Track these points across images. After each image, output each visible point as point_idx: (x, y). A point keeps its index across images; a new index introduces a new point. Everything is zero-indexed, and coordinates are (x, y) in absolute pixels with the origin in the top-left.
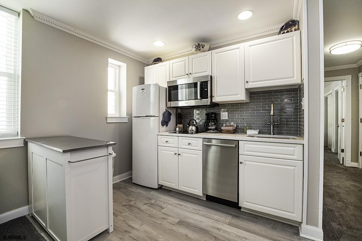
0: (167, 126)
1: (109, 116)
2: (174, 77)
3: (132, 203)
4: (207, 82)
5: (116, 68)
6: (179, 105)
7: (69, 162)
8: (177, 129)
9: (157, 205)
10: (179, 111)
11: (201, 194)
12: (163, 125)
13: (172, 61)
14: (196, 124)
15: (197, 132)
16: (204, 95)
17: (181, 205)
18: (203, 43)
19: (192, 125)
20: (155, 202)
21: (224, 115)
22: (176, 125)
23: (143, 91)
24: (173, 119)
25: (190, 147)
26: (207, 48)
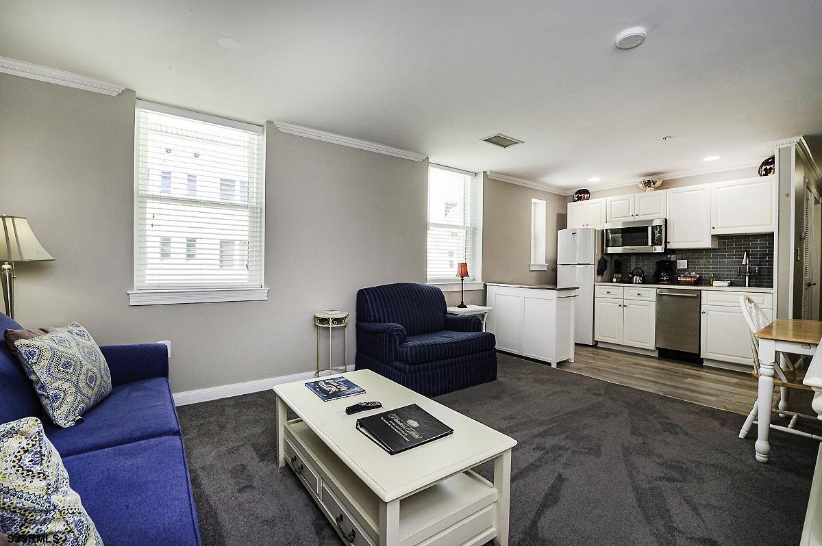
0: (602, 276)
2: (613, 218)
4: (660, 226)
8: (614, 280)
10: (616, 258)
11: (653, 349)
12: (598, 274)
13: (609, 198)
14: (643, 273)
15: (646, 282)
18: (654, 179)
19: (637, 275)
21: (682, 264)
22: (614, 275)
23: (574, 236)
24: (610, 267)
25: (639, 298)
26: (659, 183)
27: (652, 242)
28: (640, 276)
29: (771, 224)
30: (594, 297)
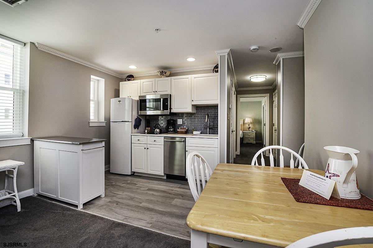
0: (138, 129)
1: (91, 121)
2: (144, 93)
3: (114, 184)
4: (167, 99)
5: (95, 81)
6: (148, 114)
7: (82, 150)
8: (146, 131)
9: (132, 183)
10: (148, 118)
11: (163, 174)
12: (135, 128)
13: (142, 81)
14: (160, 127)
15: (161, 132)
16: (165, 107)
17: (149, 182)
18: (165, 71)
19: (157, 128)
20: (130, 182)
21: (180, 122)
22: (146, 128)
23: (119, 103)
24: (143, 123)
25: (155, 143)
26: (168, 73)
27: (163, 108)
28: (159, 128)
29: (217, 100)
30: (131, 143)
